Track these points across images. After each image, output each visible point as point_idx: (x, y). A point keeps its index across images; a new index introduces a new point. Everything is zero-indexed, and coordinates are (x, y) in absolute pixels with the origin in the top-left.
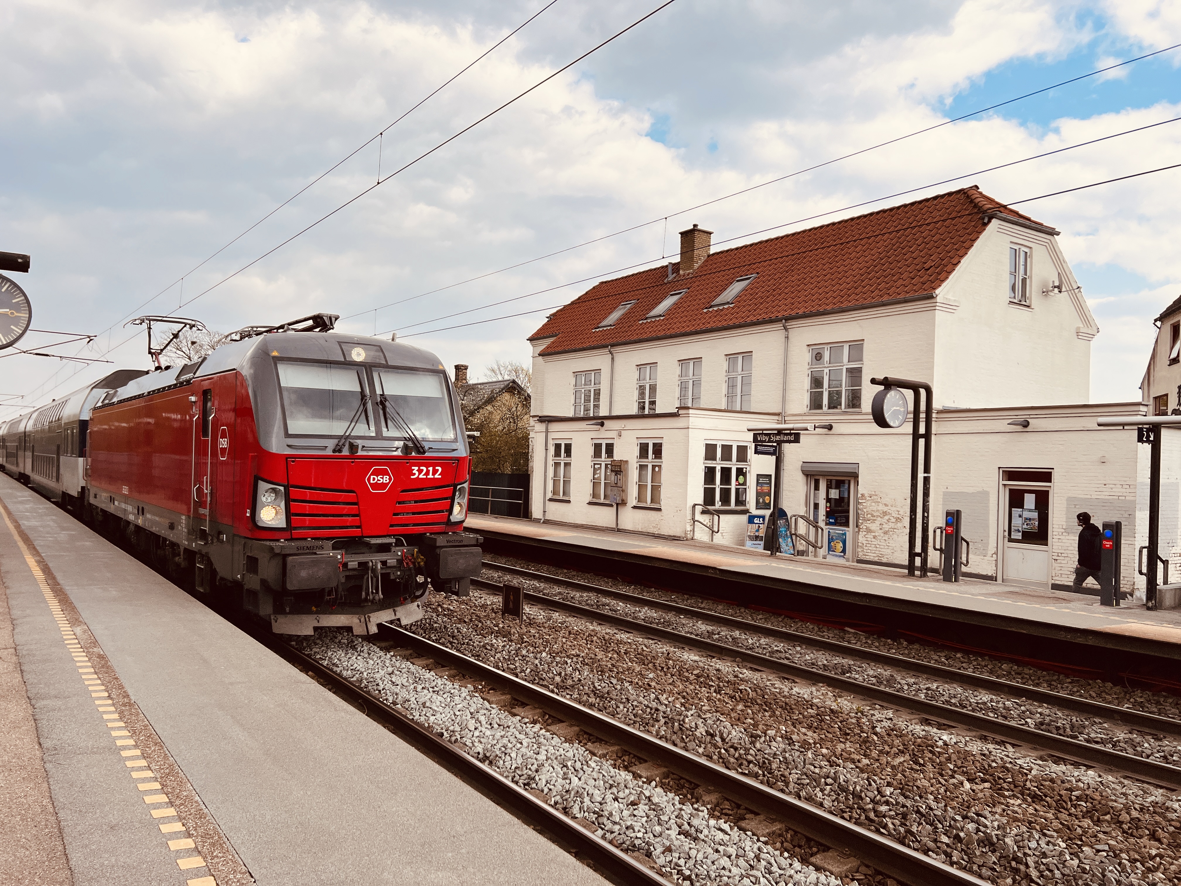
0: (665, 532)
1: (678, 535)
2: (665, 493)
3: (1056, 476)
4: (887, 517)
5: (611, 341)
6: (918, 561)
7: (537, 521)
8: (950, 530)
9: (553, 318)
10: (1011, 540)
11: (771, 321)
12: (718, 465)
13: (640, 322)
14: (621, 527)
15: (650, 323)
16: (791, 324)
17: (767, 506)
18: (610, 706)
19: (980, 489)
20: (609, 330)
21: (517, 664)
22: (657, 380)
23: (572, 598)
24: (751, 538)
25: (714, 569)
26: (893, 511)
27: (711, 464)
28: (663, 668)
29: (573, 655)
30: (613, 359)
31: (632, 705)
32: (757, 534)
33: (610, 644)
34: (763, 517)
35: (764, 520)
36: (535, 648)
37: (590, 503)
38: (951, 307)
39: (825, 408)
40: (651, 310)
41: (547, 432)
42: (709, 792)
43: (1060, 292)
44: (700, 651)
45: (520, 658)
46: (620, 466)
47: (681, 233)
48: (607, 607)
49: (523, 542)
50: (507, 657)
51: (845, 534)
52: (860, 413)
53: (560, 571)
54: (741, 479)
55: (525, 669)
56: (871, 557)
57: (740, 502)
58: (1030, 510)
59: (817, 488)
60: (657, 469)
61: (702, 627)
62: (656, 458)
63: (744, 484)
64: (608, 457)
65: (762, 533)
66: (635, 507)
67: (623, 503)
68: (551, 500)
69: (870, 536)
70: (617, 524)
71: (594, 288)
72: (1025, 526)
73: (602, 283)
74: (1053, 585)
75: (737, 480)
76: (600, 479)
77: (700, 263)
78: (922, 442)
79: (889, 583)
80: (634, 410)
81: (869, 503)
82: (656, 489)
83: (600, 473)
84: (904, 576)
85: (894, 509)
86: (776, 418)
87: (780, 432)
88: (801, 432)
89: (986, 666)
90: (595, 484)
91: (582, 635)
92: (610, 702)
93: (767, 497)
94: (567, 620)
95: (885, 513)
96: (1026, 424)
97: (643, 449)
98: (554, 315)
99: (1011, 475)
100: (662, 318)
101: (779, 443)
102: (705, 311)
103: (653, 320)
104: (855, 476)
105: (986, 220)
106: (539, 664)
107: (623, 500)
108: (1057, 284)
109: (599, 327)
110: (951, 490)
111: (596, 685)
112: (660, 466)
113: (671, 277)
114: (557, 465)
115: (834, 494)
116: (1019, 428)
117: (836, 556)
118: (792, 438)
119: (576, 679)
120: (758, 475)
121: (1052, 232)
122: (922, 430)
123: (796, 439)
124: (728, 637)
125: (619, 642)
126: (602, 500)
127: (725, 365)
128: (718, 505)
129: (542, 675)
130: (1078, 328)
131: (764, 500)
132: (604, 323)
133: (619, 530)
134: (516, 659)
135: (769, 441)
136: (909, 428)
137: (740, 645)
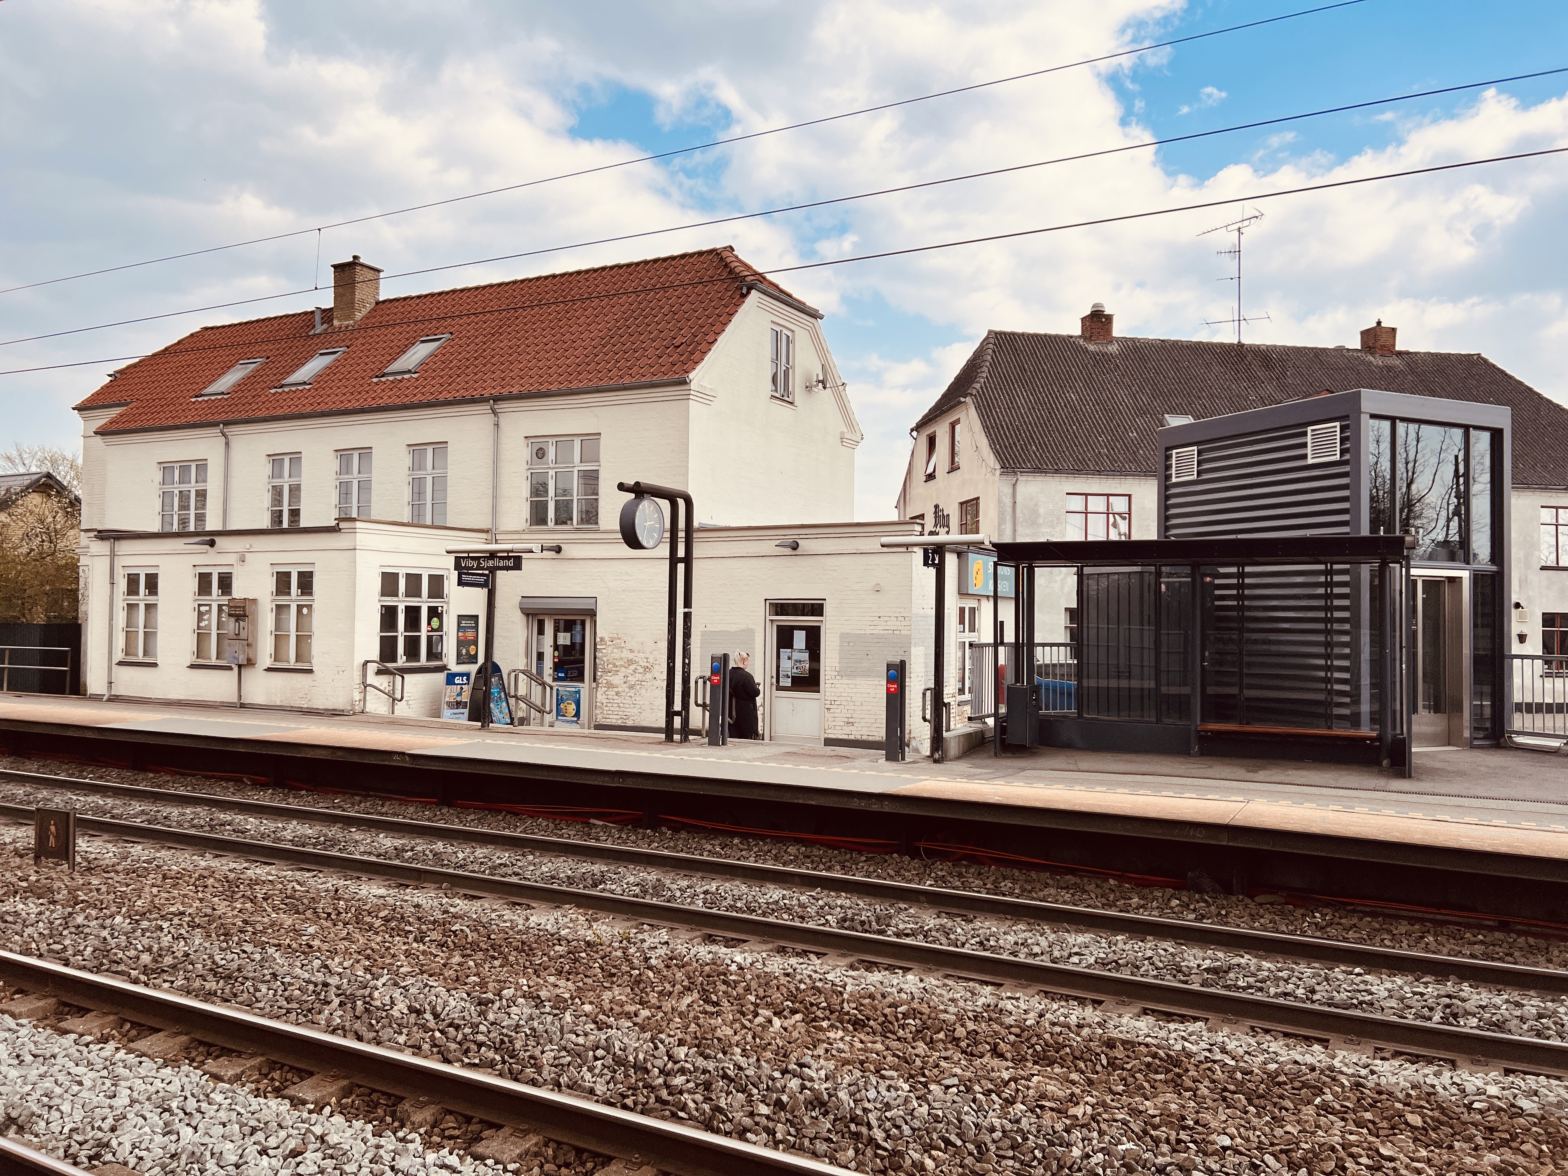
0: (320, 703)
1: (340, 707)
2: (318, 648)
3: (827, 609)
4: (632, 667)
5: (223, 417)
6: (677, 721)
7: (97, 698)
8: (716, 679)
9: (119, 377)
10: (779, 688)
11: (473, 401)
12: (402, 603)
13: (273, 391)
14: (246, 700)
15: (288, 393)
16: (502, 406)
17: (473, 659)
18: (243, 991)
19: (744, 627)
20: (220, 400)
21: (67, 942)
22: (303, 478)
23: (165, 818)
24: (450, 705)
25: (403, 754)
26: (639, 657)
27: (390, 601)
28: (329, 914)
29: (172, 913)
30: (227, 444)
31: (283, 983)
32: (459, 699)
33: (238, 887)
34: (468, 675)
35: (468, 679)
36: (101, 909)
37: (192, 666)
38: (707, 398)
39: (551, 524)
40: (288, 374)
41: (113, 555)
42: (422, 1106)
43: (825, 388)
44: (387, 880)
45: (73, 930)
46: (244, 607)
47: (335, 267)
48: (228, 827)
49: (70, 733)
50: (46, 932)
51: (578, 692)
52: (597, 531)
53: (141, 777)
54: (435, 622)
55: (82, 948)
56: (614, 720)
57: (432, 654)
58: (800, 651)
59: (541, 632)
60: (305, 611)
61: (387, 842)
62: (303, 594)
63: (440, 629)
64: (223, 594)
65: (466, 698)
66: (269, 670)
67: (250, 663)
68: (120, 663)
69: (611, 693)
70: (240, 697)
71: (192, 335)
72: (795, 670)
73: (206, 329)
74: (826, 739)
75: (429, 624)
76: (209, 627)
77: (364, 311)
78: (681, 567)
79: (644, 754)
80: (265, 523)
81: (610, 649)
82: (303, 641)
83: (209, 619)
84: (660, 743)
85: (641, 655)
86: (484, 536)
87: (492, 555)
88: (524, 555)
89: (770, 851)
90: (201, 638)
91: (187, 878)
92: (243, 984)
93: (473, 647)
94: (158, 855)
95: (630, 662)
96: (795, 547)
97: (283, 582)
98: (121, 372)
99: (780, 608)
100: (307, 387)
101: (493, 570)
102: (375, 380)
103: (293, 389)
104: (592, 614)
105: (744, 291)
106: (108, 937)
107: (249, 660)
108: (821, 378)
109: (201, 396)
110: (710, 628)
111: (217, 958)
112: (310, 607)
113: (319, 329)
114: (131, 608)
115: (564, 639)
116: (788, 551)
117: (568, 722)
118: (510, 563)
119: (179, 954)
120: (459, 616)
121: (814, 315)
122: (681, 553)
123: (517, 564)
124: (427, 852)
125: (254, 883)
126: (214, 661)
127: (408, 461)
128: (401, 661)
129: (116, 954)
130: (842, 433)
131: (468, 651)
132: (210, 390)
133: (243, 706)
134: (65, 933)
135: (478, 568)
136: (664, 550)
137: (446, 862)
